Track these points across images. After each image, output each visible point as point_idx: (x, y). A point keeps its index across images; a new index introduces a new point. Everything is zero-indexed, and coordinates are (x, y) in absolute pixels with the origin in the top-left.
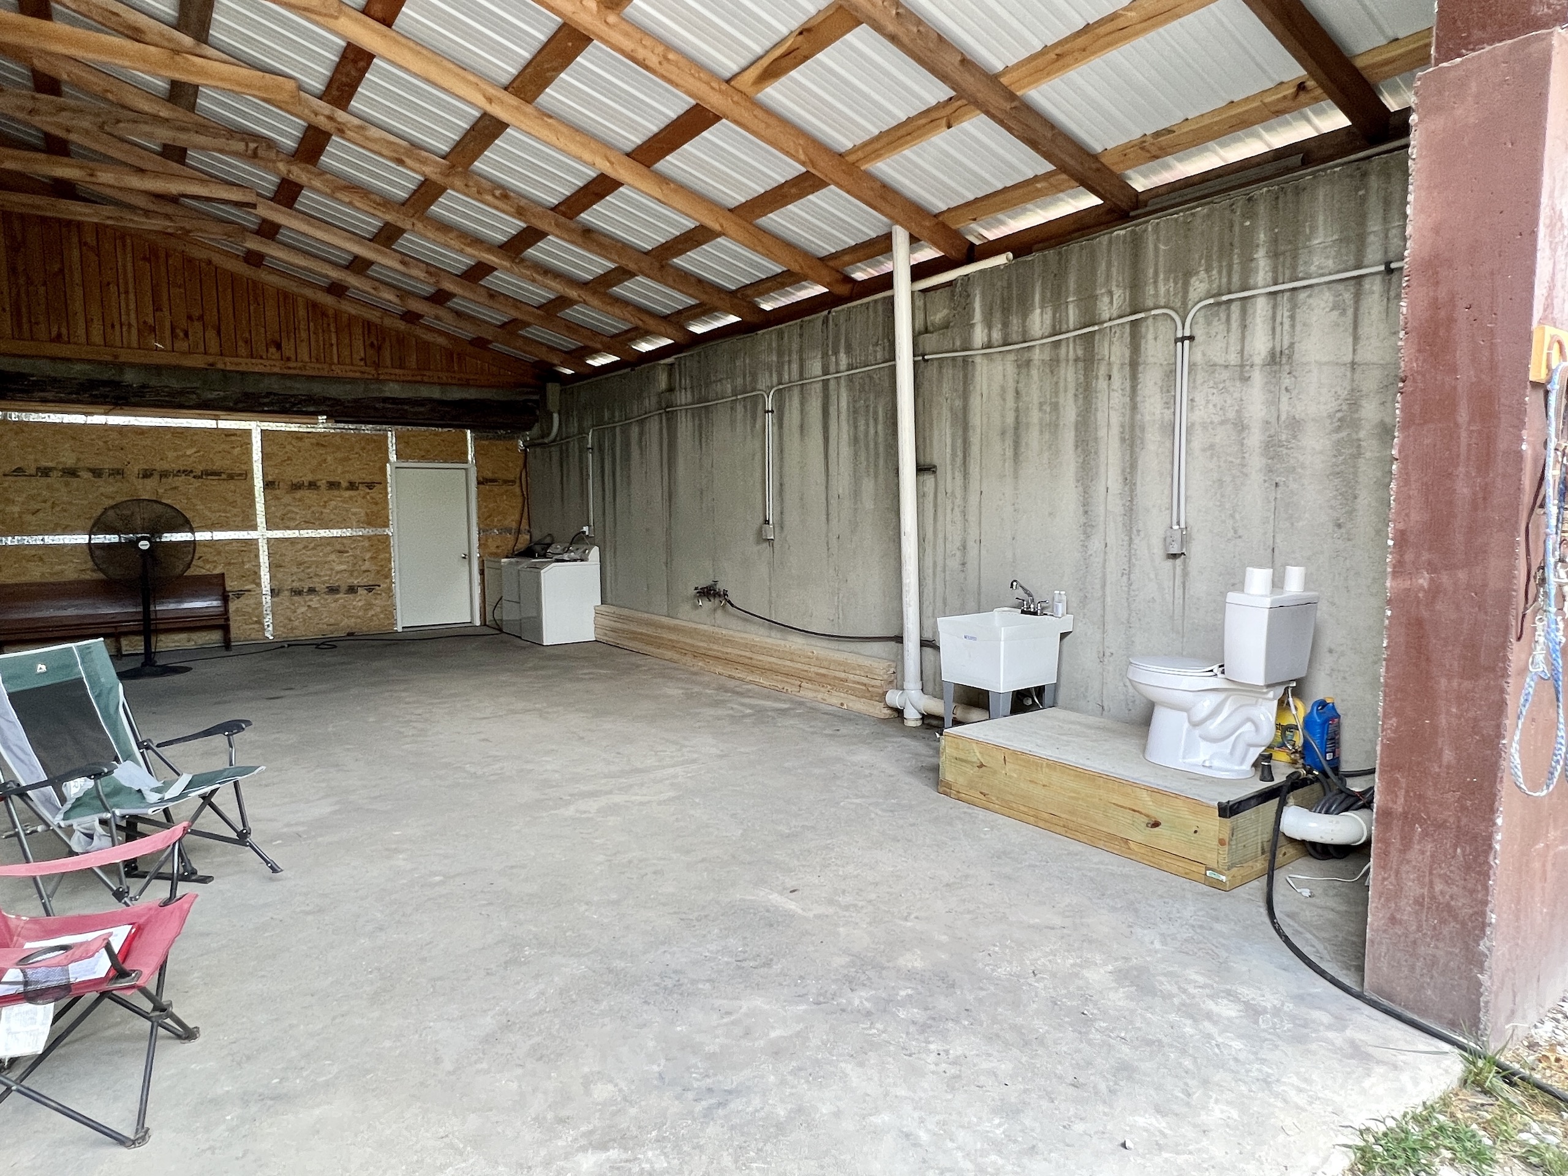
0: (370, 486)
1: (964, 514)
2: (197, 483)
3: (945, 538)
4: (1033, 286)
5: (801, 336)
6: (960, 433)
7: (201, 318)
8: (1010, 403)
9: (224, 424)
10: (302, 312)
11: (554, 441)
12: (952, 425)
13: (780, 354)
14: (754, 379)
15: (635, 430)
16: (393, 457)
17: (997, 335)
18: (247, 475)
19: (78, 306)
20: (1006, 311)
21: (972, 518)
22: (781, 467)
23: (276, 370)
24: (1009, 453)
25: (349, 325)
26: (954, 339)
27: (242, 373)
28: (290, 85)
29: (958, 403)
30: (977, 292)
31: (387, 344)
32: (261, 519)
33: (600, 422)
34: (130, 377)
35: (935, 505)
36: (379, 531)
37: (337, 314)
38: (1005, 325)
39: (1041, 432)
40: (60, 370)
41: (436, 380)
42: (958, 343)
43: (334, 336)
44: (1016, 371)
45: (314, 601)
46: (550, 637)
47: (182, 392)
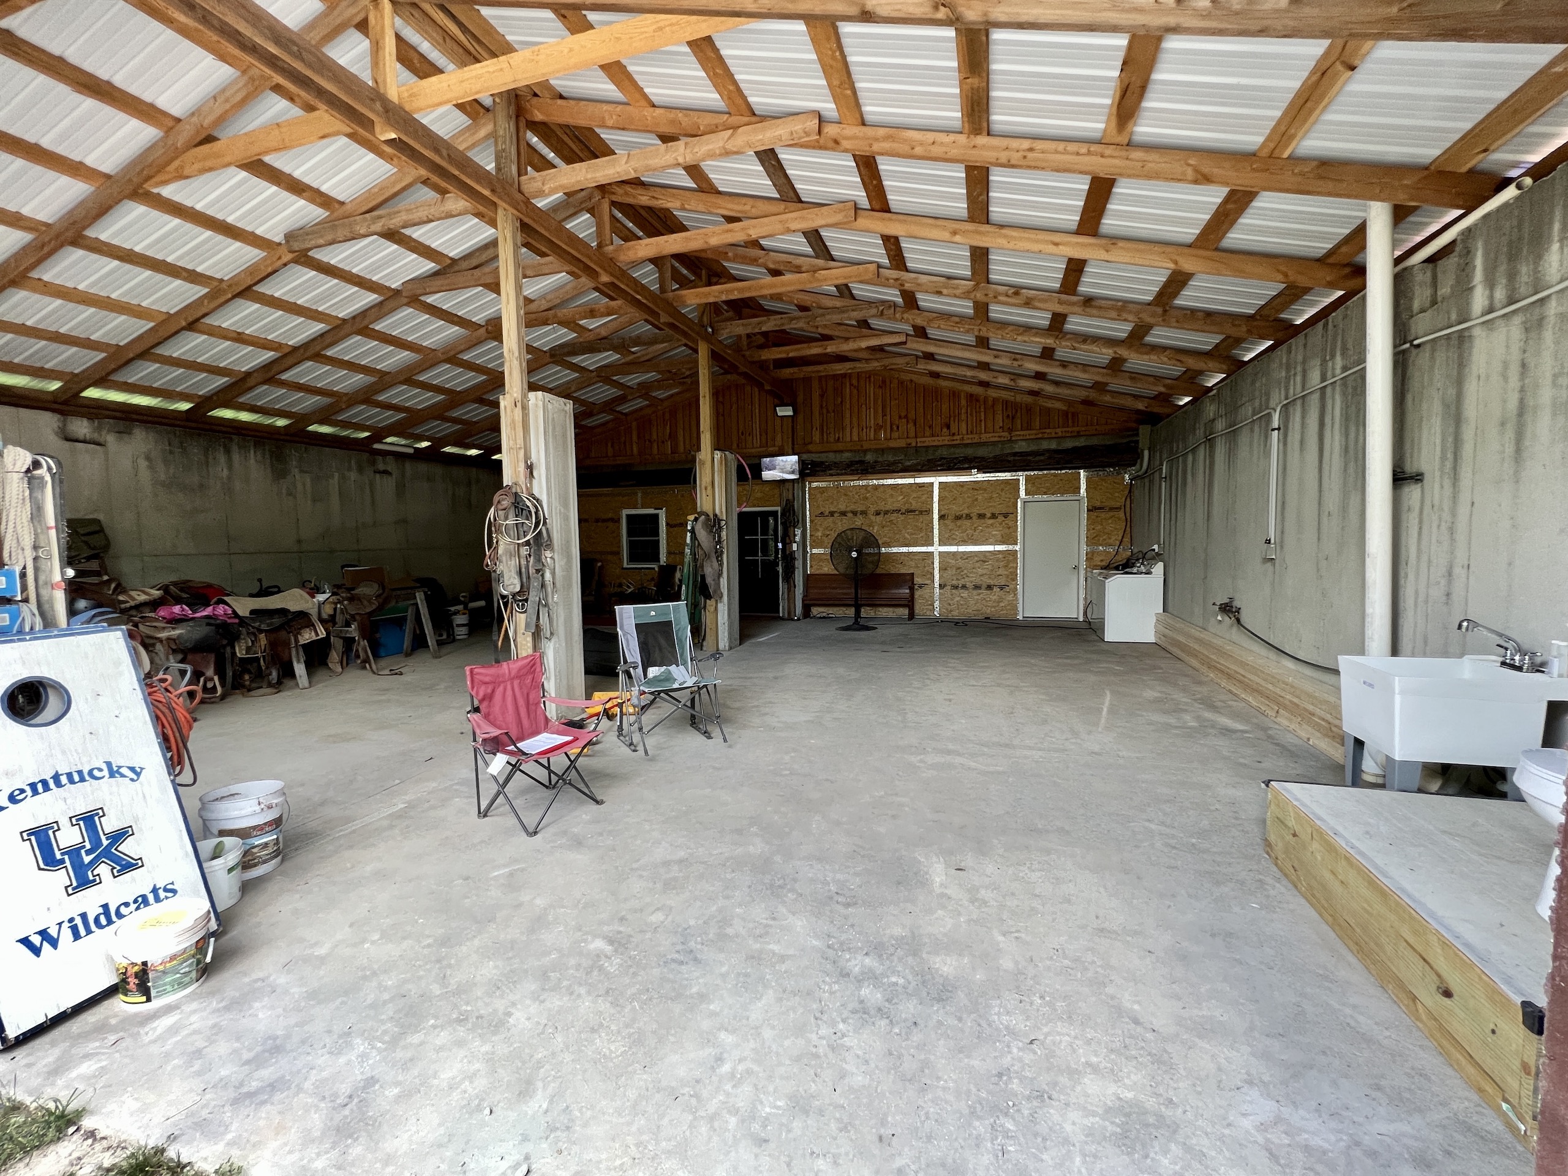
0: (1006, 516)
1: (1452, 530)
2: (902, 517)
3: (1429, 561)
4: (1552, 212)
5: (1305, 345)
6: (1451, 430)
7: (906, 417)
8: (1514, 381)
9: (919, 480)
10: (963, 402)
11: (1146, 472)
12: (1443, 419)
13: (1288, 370)
14: (1268, 400)
15: (1190, 457)
16: (1022, 493)
17: (1500, 294)
18: (930, 512)
19: (847, 421)
20: (1513, 257)
21: (1461, 537)
22: (1284, 485)
23: (946, 442)
24: (1510, 449)
25: (993, 406)
26: (1448, 312)
27: (927, 447)
28: (873, 267)
29: (1452, 392)
30: (1480, 245)
31: (1019, 414)
32: (936, 539)
33: (1171, 453)
34: (869, 457)
35: (1421, 522)
36: (1011, 547)
37: (986, 399)
38: (1512, 276)
39: (1554, 415)
40: (838, 458)
41: (1053, 435)
42: (1454, 317)
43: (982, 414)
44: (1523, 336)
45: (965, 594)
46: (1111, 635)
47: (894, 463)
